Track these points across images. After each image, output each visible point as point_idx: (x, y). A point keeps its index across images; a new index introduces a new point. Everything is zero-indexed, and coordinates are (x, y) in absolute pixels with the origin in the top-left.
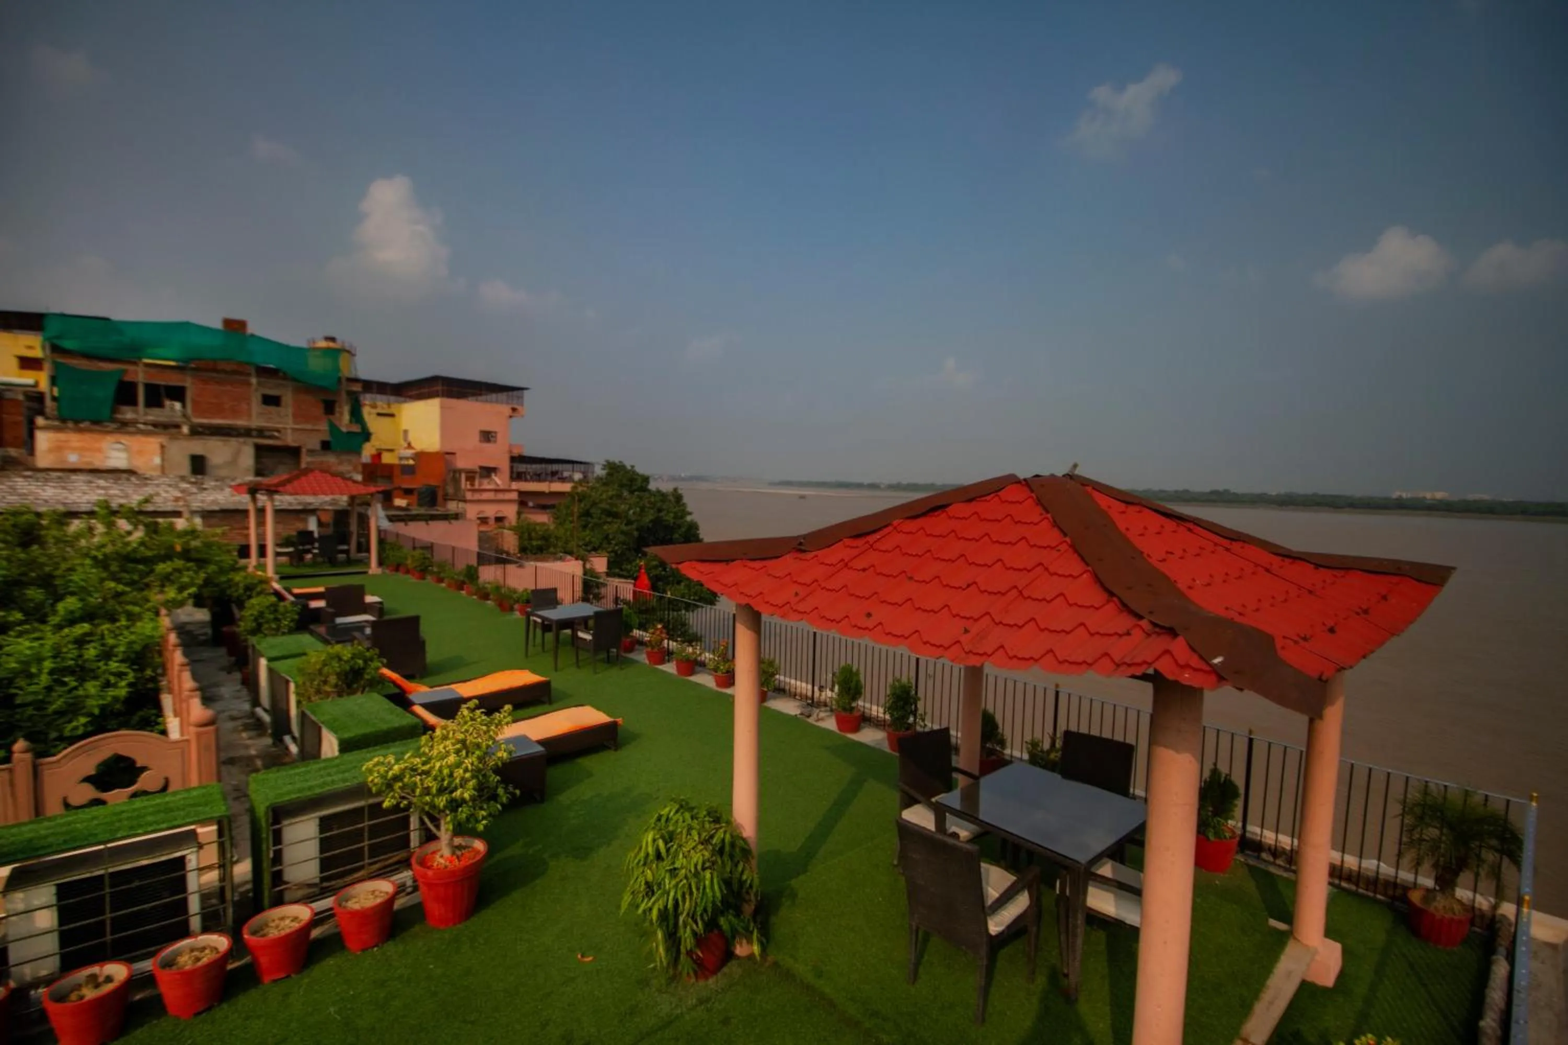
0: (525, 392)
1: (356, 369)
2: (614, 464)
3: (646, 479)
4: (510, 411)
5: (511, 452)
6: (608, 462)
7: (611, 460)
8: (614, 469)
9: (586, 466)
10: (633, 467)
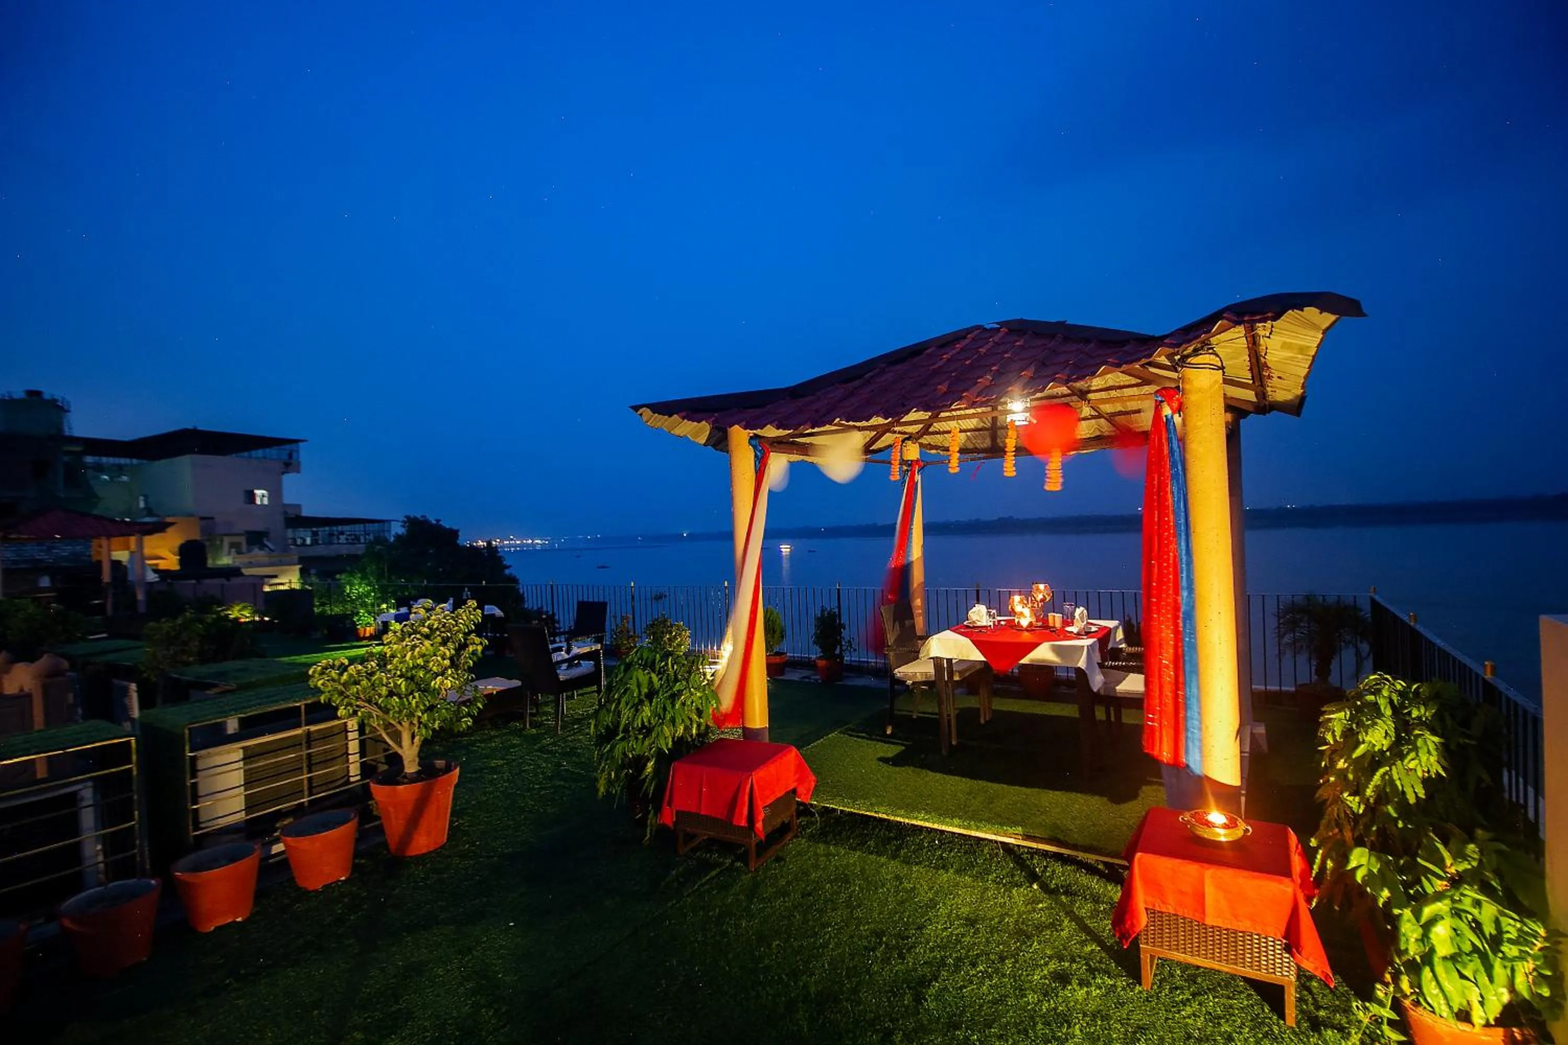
0: (301, 444)
1: (70, 428)
2: (416, 519)
3: (454, 534)
4: (282, 466)
5: (286, 513)
6: (408, 517)
7: (412, 515)
8: (417, 526)
9: (381, 524)
10: (438, 521)
